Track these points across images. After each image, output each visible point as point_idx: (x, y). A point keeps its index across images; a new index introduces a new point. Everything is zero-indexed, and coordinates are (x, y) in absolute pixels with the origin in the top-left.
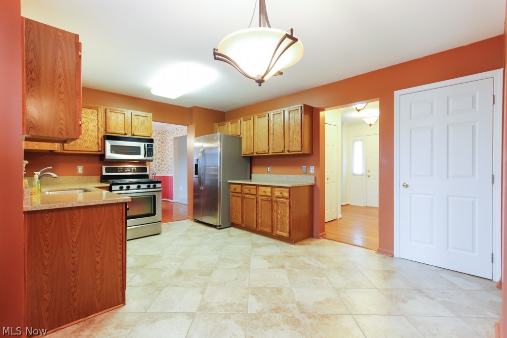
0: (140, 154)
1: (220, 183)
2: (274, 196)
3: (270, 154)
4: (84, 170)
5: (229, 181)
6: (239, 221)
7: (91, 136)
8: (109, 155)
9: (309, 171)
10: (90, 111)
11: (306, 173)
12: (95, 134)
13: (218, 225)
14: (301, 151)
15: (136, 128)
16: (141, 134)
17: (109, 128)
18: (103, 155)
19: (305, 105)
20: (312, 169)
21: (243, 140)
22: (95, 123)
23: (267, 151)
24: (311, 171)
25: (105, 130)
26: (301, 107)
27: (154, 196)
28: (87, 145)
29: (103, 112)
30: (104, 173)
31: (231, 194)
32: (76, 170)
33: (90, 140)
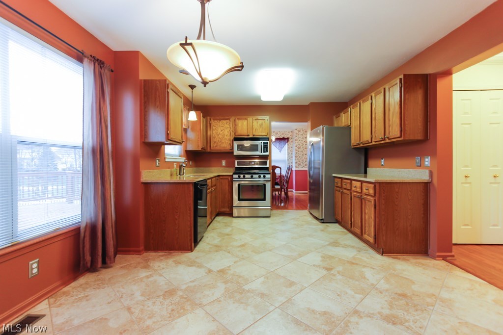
0: (257, 150)
1: (322, 176)
2: (363, 192)
3: (373, 143)
4: (226, 163)
5: (334, 175)
6: (339, 218)
7: (226, 139)
8: (236, 152)
9: (424, 163)
10: (225, 121)
11: (420, 166)
12: (228, 138)
13: (320, 218)
14: (401, 137)
15: (256, 130)
16: (260, 134)
17: (237, 132)
18: (233, 152)
19: (405, 75)
20: (427, 161)
21: (353, 130)
22: (228, 130)
23: (370, 141)
24: (426, 163)
25: (235, 134)
26: (401, 79)
27: (265, 185)
28: (223, 145)
29: (233, 120)
30: (236, 166)
31: (336, 188)
32: (222, 163)
33: (225, 142)
